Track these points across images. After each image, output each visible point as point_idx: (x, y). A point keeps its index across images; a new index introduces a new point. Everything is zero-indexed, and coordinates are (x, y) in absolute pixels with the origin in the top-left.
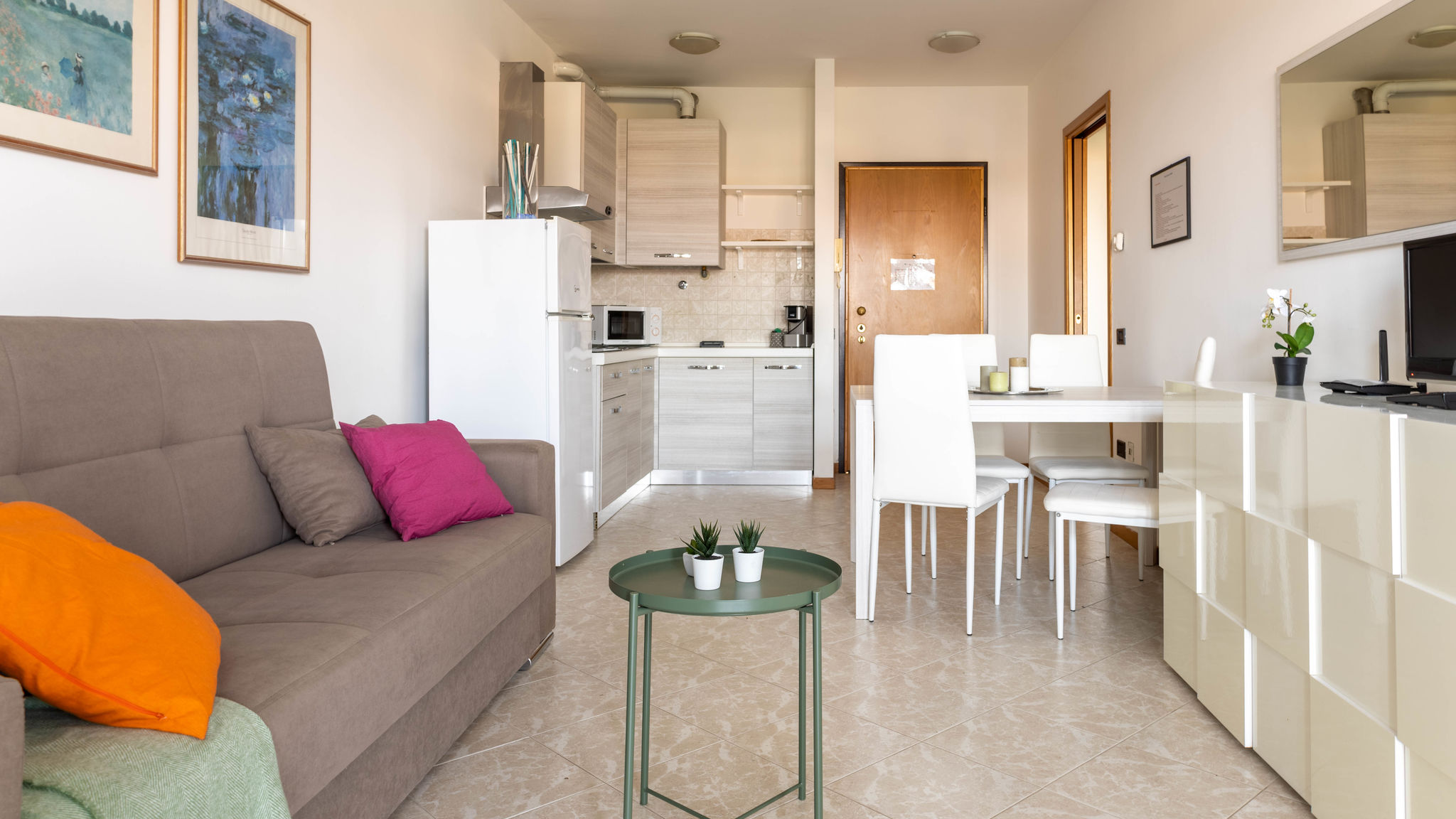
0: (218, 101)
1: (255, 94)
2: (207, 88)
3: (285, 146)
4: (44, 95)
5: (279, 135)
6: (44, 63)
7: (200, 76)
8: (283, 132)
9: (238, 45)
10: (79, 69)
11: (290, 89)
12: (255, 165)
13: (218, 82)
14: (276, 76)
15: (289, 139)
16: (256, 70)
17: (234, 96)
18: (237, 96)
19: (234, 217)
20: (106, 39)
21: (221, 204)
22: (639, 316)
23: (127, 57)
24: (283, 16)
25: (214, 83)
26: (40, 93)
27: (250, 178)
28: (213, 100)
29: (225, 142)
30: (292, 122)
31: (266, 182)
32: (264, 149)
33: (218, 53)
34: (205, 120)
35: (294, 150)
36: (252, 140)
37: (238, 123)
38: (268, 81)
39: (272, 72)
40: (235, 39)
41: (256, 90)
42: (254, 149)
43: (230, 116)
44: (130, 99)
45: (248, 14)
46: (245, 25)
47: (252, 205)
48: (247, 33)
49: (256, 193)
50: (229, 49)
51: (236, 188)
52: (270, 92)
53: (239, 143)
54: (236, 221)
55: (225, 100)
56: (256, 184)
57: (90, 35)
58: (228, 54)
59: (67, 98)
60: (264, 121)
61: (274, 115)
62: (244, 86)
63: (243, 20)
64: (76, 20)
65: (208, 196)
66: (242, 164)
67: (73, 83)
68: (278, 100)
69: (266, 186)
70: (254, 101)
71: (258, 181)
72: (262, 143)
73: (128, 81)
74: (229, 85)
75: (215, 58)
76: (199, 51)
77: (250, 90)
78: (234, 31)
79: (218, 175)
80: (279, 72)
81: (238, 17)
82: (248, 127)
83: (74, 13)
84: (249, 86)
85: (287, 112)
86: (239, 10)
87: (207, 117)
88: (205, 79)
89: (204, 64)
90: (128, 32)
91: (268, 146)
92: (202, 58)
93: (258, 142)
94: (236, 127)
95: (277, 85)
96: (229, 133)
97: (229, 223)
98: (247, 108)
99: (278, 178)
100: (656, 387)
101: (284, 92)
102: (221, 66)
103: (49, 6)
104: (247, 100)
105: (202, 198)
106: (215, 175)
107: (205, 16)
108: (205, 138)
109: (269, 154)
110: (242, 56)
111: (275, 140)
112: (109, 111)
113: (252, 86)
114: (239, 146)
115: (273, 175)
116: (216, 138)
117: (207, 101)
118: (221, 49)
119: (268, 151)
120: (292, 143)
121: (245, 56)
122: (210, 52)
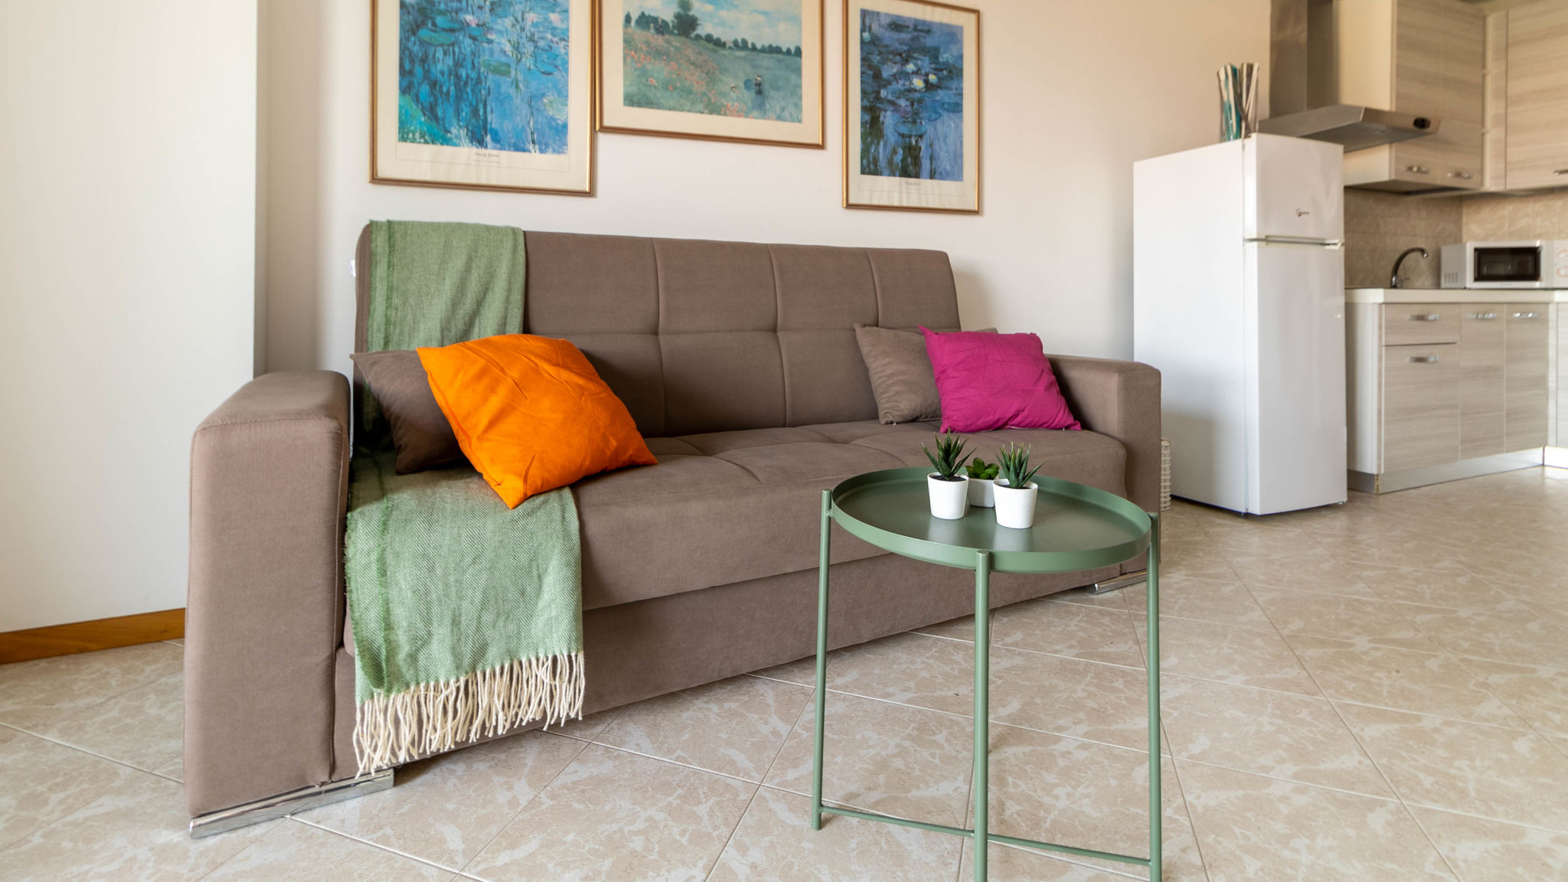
0: (881, 88)
1: (920, 78)
2: (870, 81)
3: (951, 115)
4: (733, 105)
5: (946, 106)
6: (733, 85)
7: (862, 73)
8: (949, 104)
9: (900, 44)
10: (759, 85)
11: (957, 69)
12: (919, 133)
13: (881, 74)
14: (941, 60)
15: (957, 108)
16: (921, 60)
17: (898, 83)
18: (901, 82)
19: (898, 173)
20: (779, 61)
21: (884, 164)
22: (1533, 253)
23: (798, 71)
24: (947, 11)
25: (877, 76)
26: (730, 104)
27: (914, 143)
28: (875, 89)
29: (888, 119)
30: (961, 95)
31: (931, 145)
32: (929, 120)
33: (880, 53)
34: (867, 104)
35: (962, 117)
36: (917, 114)
37: (903, 103)
38: (933, 66)
39: (937, 58)
40: (897, 40)
41: (921, 74)
42: (918, 121)
43: (894, 99)
44: (800, 98)
45: (910, 19)
46: (908, 27)
47: (917, 162)
48: (909, 32)
49: (921, 154)
50: (892, 48)
51: (900, 151)
52: (935, 74)
53: (904, 117)
54: (900, 176)
55: (888, 87)
56: (920, 148)
57: (767, 61)
58: (892, 52)
59: (750, 104)
60: (929, 98)
61: (940, 92)
62: (908, 73)
63: (906, 24)
64: (755, 53)
65: (871, 160)
66: (906, 132)
67: (754, 95)
68: (944, 79)
69: (932, 148)
70: (918, 83)
71: (923, 145)
72: (928, 115)
73: (799, 86)
74: (892, 76)
75: (878, 58)
76: (861, 54)
77: (915, 76)
78: (897, 34)
79: (882, 143)
80: (944, 57)
81: (900, 23)
82: (912, 104)
83: (754, 48)
84: (913, 73)
85: (954, 87)
86: (899, 17)
87: (870, 102)
88: (868, 75)
89: (866, 63)
90: (798, 52)
91: (934, 116)
92: (864, 60)
93: (923, 115)
94: (900, 106)
95: (943, 67)
96: (893, 111)
97: (892, 178)
98: (911, 90)
99: (944, 141)
100: (1552, 341)
101: (950, 72)
102: (884, 62)
103: (735, 48)
104: (911, 83)
105: (865, 161)
106: (878, 143)
107: (867, 29)
108: (867, 118)
109: (934, 122)
110: (905, 51)
111: (941, 111)
112: (783, 109)
113: (916, 73)
114: (903, 119)
115: (938, 139)
116: (879, 116)
117: (869, 90)
118: (882, 49)
119: (933, 121)
120: (961, 111)
121: (909, 51)
122: (872, 54)
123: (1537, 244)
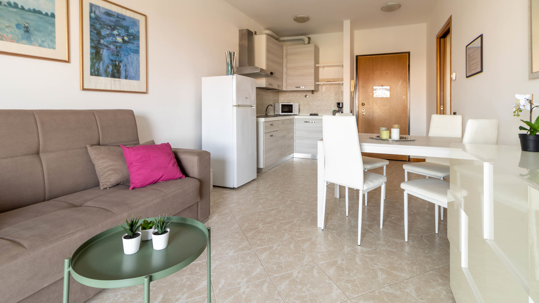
0: (101, 39)
1: (120, 38)
2: (95, 35)
3: (135, 54)
4: (7, 36)
5: (132, 50)
6: (7, 25)
7: (91, 31)
8: (133, 50)
9: (111, 22)
10: (27, 28)
11: (137, 36)
12: (120, 60)
13: (101, 33)
14: (130, 32)
15: (137, 52)
16: (121, 30)
17: (109, 38)
18: (111, 38)
19: (110, 76)
20: (41, 18)
21: (103, 72)
22: (291, 106)
23: (53, 25)
24: (132, 13)
25: (99, 33)
26: (5, 35)
27: (117, 64)
28: (98, 39)
29: (105, 53)
30: (139, 47)
31: (125, 65)
32: (124, 55)
33: (100, 24)
34: (93, 45)
35: (139, 55)
36: (119, 52)
37: (112, 47)
38: (126, 33)
39: (128, 30)
40: (109, 20)
41: (121, 36)
42: (119, 55)
43: (107, 44)
44: (55, 37)
45: (115, 12)
46: (114, 15)
47: (119, 72)
48: (115, 18)
49: (121, 69)
50: (106, 23)
51: (111, 67)
52: (127, 37)
53: (112, 53)
54: (110, 77)
55: (105, 39)
56: (120, 66)
57: (32, 17)
58: (106, 25)
59: (20, 37)
60: (124, 46)
61: (129, 44)
62: (115, 35)
63: (113, 14)
64: (23, 11)
65: (96, 69)
66: (114, 59)
67: (23, 32)
68: (131, 39)
69: (126, 66)
70: (119, 39)
71: (122, 65)
72: (124, 53)
73: (54, 32)
74: (106, 35)
75: (99, 26)
76: (90, 23)
77: (117, 36)
78: (109, 17)
79: (101, 63)
80: (131, 31)
81: (110, 13)
82: (116, 48)
83: (23, 8)
84: (117, 35)
85: (136, 43)
86: (109, 10)
87: (95, 44)
88: (94, 32)
89: (93, 27)
90: (53, 16)
91: (127, 54)
92: (92, 26)
93: (122, 53)
94: (111, 48)
95: (131, 35)
96: (107, 50)
97: (107, 78)
98: (116, 42)
99: (132, 64)
100: (295, 128)
101: (134, 37)
102: (102, 28)
103: (9, 6)
104: (116, 39)
105: (93, 70)
106: (100, 63)
107: (93, 12)
108: (94, 51)
109: (127, 56)
110: (113, 25)
111: (130, 52)
112: (43, 42)
113: (119, 35)
114: (112, 54)
115: (129, 63)
116: (100, 51)
117: (95, 39)
118: (101, 23)
119: (126, 56)
120: (139, 53)
121: (115, 26)
122: (96, 24)
123: (292, 104)
